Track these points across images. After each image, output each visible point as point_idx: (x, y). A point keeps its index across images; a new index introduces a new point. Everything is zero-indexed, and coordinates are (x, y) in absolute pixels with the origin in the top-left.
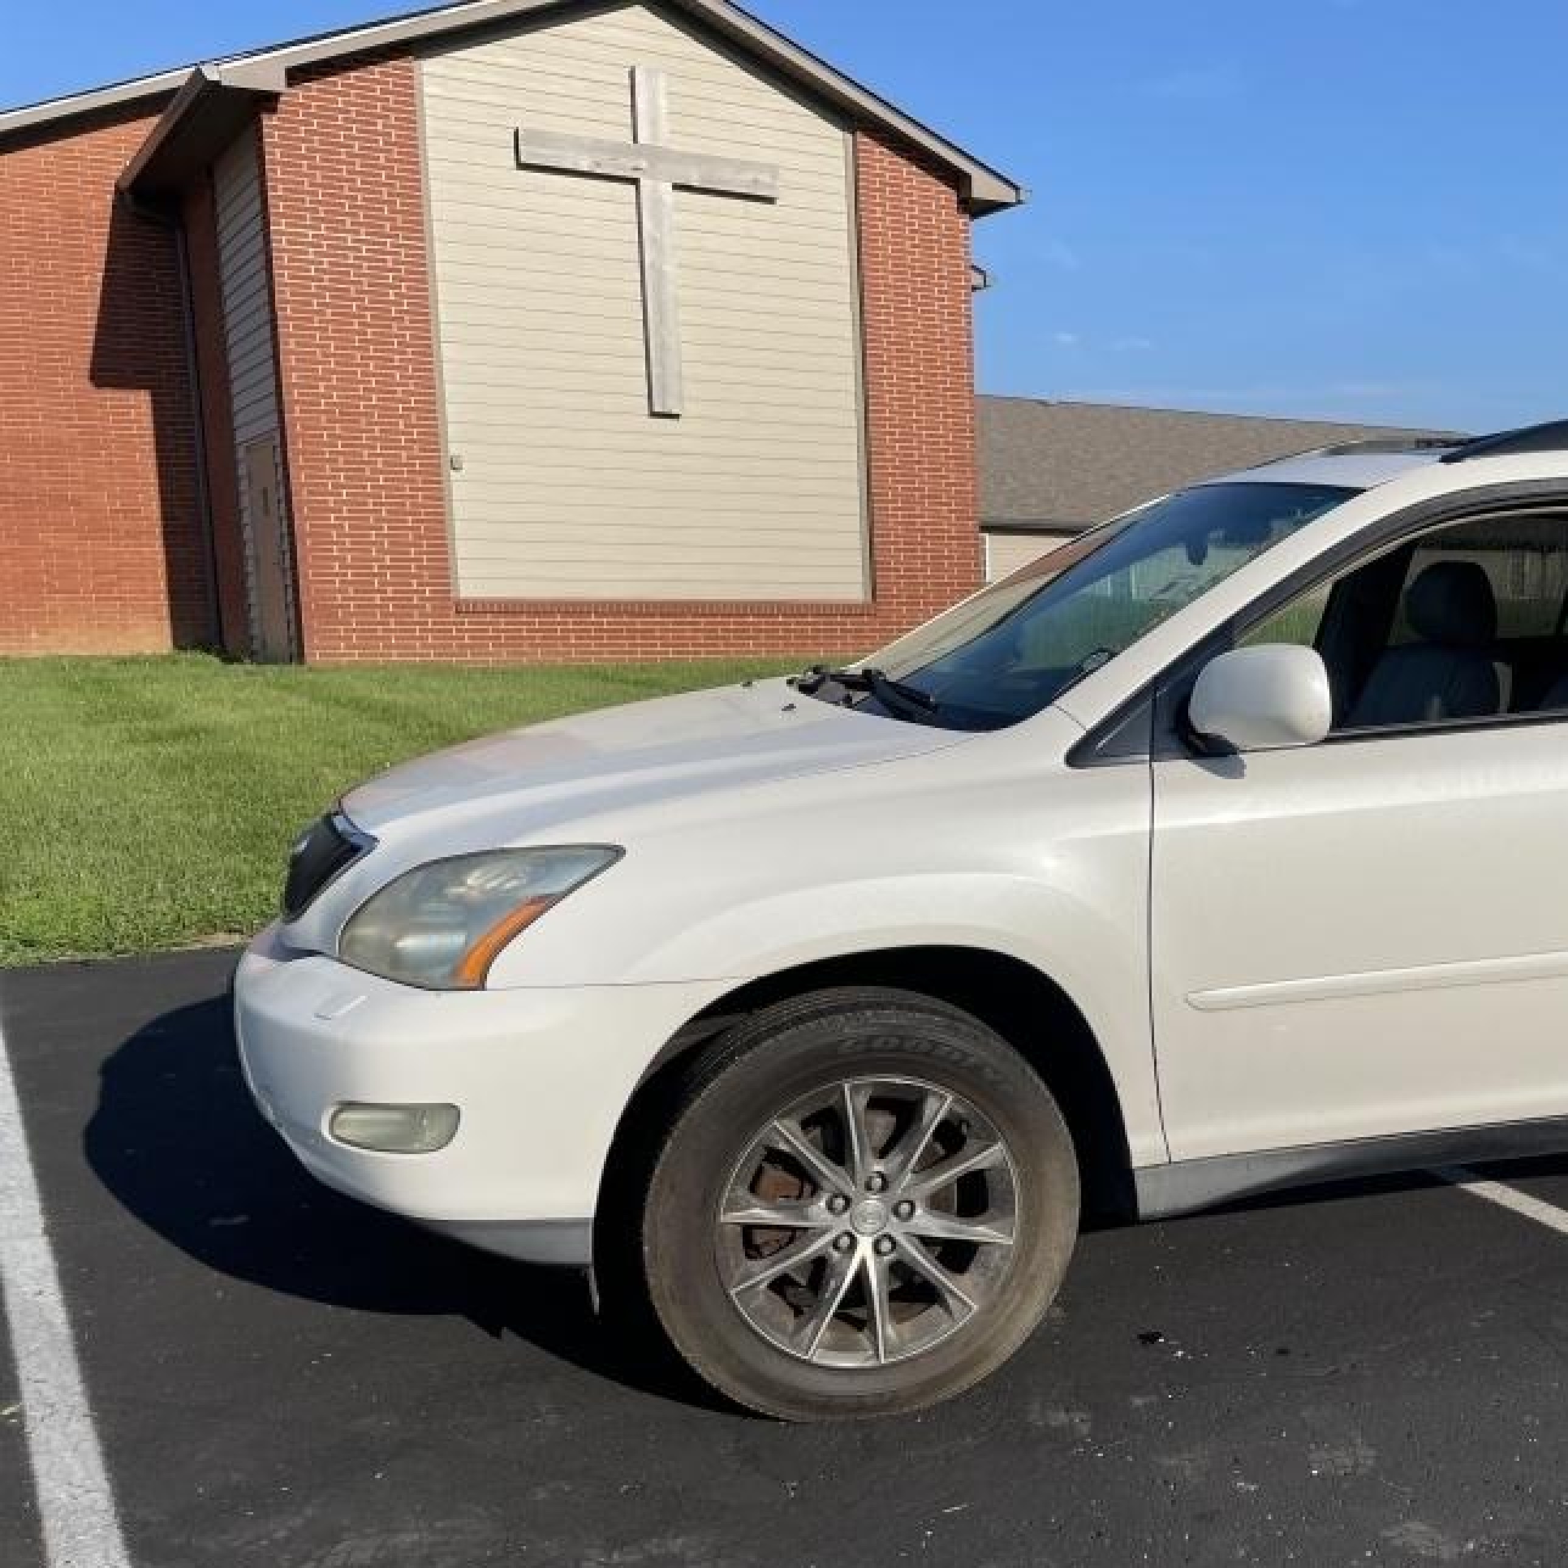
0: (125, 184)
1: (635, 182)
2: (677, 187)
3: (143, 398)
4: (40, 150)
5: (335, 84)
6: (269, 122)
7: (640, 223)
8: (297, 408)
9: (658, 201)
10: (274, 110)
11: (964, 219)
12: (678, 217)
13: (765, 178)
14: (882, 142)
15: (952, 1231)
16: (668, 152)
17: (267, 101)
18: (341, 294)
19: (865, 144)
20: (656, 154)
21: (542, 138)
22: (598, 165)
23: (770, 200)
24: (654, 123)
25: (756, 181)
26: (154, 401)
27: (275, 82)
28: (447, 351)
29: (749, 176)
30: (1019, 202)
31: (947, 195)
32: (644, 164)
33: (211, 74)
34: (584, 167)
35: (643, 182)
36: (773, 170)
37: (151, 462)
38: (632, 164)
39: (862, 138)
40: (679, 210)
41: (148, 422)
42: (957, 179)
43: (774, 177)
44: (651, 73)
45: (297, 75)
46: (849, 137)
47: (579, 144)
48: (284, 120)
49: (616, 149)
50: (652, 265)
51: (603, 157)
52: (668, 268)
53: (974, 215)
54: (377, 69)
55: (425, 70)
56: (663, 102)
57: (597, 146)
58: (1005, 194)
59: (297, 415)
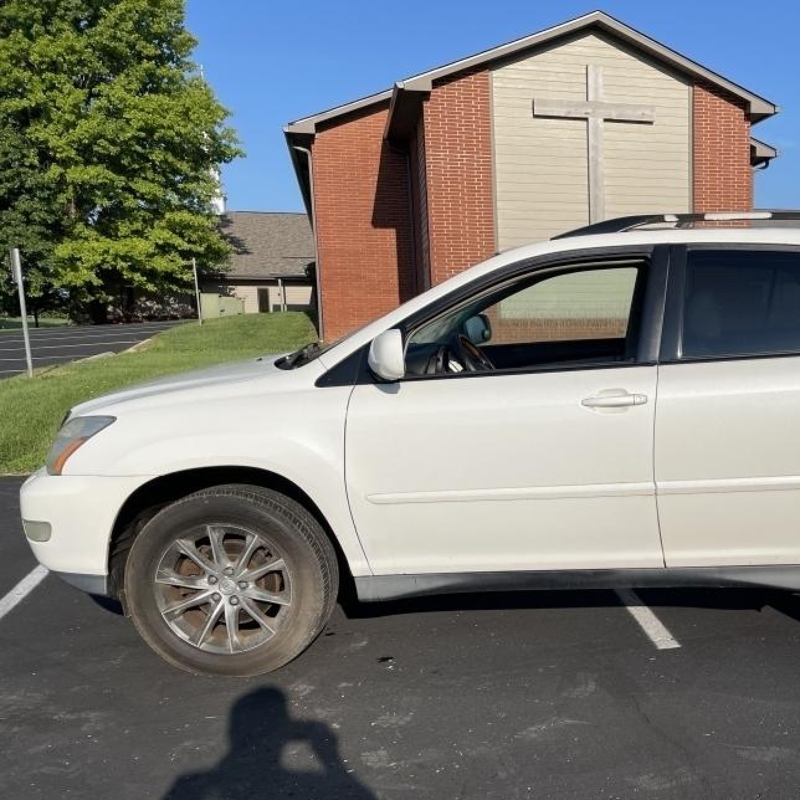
0: (385, 137)
1: (586, 119)
2: (606, 120)
3: (393, 231)
4: (352, 123)
5: (454, 86)
6: (426, 105)
7: (588, 140)
8: (434, 233)
9: (596, 128)
10: (428, 100)
11: (747, 125)
12: (606, 134)
13: (648, 112)
14: (707, 89)
15: (262, 597)
16: (602, 103)
17: (425, 95)
18: (454, 181)
19: (699, 91)
20: (598, 105)
21: (544, 103)
22: (569, 112)
23: (650, 123)
24: (596, 90)
25: (643, 114)
26: (397, 232)
27: (427, 87)
28: (499, 204)
29: (640, 113)
30: (775, 113)
31: (739, 112)
32: (590, 111)
33: (400, 85)
34: (562, 114)
35: (590, 119)
36: (652, 108)
37: (395, 260)
38: (584, 111)
39: (696, 88)
40: (606, 130)
41: (394, 241)
42: (744, 104)
43: (653, 111)
44: (596, 66)
45: (437, 83)
46: (691, 88)
47: (560, 104)
48: (433, 103)
49: (579, 105)
50: (593, 158)
51: (572, 110)
52: (600, 160)
53: (753, 123)
54: (472, 77)
55: (494, 75)
56: (600, 80)
57: (569, 104)
58: (768, 109)
59: (434, 236)
